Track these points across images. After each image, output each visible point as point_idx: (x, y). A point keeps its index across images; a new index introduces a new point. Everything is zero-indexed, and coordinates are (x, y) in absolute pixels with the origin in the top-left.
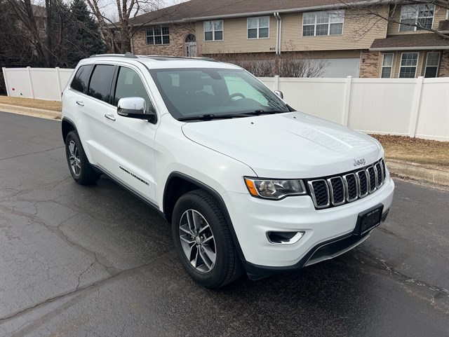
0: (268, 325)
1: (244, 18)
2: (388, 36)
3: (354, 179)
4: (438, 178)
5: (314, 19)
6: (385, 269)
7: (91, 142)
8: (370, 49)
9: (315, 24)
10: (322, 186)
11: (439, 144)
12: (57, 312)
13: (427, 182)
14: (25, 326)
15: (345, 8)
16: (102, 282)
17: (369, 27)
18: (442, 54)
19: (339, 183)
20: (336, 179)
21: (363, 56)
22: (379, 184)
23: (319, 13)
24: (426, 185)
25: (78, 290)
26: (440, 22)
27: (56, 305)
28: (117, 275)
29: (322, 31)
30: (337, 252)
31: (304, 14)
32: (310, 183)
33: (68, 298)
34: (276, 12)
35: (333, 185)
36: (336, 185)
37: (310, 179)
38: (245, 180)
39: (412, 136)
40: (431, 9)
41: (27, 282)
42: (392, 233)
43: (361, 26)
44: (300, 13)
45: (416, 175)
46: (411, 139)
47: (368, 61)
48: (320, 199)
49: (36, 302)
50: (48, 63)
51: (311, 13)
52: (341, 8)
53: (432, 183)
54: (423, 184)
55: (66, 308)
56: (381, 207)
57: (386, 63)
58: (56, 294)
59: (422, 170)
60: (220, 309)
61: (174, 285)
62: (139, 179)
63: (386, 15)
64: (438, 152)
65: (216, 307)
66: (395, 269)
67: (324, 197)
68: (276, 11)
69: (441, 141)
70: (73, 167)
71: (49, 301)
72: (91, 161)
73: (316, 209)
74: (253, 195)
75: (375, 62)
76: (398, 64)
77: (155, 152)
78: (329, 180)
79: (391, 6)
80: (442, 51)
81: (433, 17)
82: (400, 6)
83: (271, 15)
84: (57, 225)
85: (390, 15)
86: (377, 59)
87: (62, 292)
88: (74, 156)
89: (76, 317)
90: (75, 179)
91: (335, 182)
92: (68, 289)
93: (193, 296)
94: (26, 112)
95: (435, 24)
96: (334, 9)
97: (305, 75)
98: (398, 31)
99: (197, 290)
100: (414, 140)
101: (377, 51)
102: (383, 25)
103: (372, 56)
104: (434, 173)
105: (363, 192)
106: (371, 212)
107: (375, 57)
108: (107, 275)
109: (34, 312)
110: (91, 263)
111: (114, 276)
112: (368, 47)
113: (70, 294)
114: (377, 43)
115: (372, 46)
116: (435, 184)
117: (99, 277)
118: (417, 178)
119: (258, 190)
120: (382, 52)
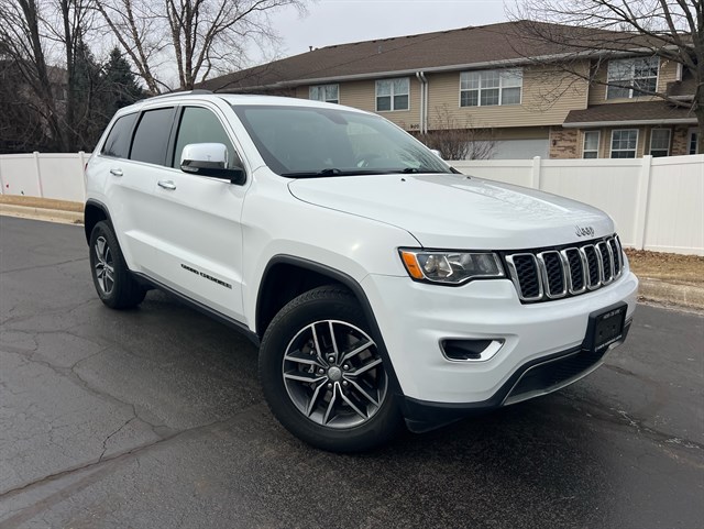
0: (439, 511)
1: (371, 81)
2: (589, 106)
3: (578, 257)
4: (692, 297)
5: (477, 83)
6: (628, 424)
7: (134, 234)
8: (565, 125)
9: (479, 89)
10: (529, 265)
11: (682, 259)
12: (64, 495)
13: (675, 304)
14: (6, 517)
15: (524, 65)
16: (145, 448)
17: (561, 91)
18: (674, 131)
19: (555, 262)
20: (551, 255)
21: (552, 136)
22: (617, 273)
23: (484, 72)
24: (674, 309)
25: (102, 460)
26: (669, 84)
27: (61, 484)
28: (172, 437)
29: (490, 98)
30: (554, 383)
31: (462, 75)
32: (509, 258)
33: (86, 474)
34: (420, 72)
35: (546, 263)
36: (551, 265)
37: (509, 252)
38: (400, 253)
39: (639, 248)
40: (653, 66)
41: (13, 450)
42: (631, 373)
43: (550, 87)
44: (456, 73)
45: (656, 295)
46: (638, 252)
47: (560, 143)
48: (527, 287)
49: (28, 480)
50: (67, 145)
51: (473, 73)
52: (518, 65)
53: (683, 306)
54: (668, 307)
55: (79, 490)
56: (623, 308)
57: (589, 146)
58: (64, 468)
59: (665, 285)
60: (352, 486)
61: (270, 451)
62: (215, 280)
63: (587, 73)
64: (683, 270)
65: (344, 483)
66: (645, 424)
67: (533, 283)
68: (419, 70)
69: (686, 254)
70: (101, 282)
71: (51, 478)
72: (132, 267)
73: (523, 302)
74: (414, 279)
75: (572, 144)
76: (607, 147)
77: (243, 227)
78: (540, 255)
79: (593, 61)
80: (673, 126)
81: (657, 77)
82: (607, 60)
83: (412, 77)
84: (70, 365)
85: (592, 73)
86: (575, 141)
87: (74, 464)
88: (103, 263)
89: (97, 503)
90: (104, 301)
91: (549, 259)
92: (84, 460)
93: (305, 468)
94: (28, 214)
95: (661, 85)
96: (509, 66)
97: (468, 157)
98: (604, 97)
99: (310, 457)
100: (643, 253)
101: (574, 128)
102: (583, 87)
103: (567, 137)
104: (685, 289)
105: (594, 280)
106: (609, 312)
107: (572, 138)
108: (154, 437)
109: (23, 494)
110: (125, 419)
111: (165, 438)
112: (560, 121)
113: (87, 467)
114: (573, 116)
115: (567, 120)
116: (688, 307)
117: (140, 441)
118: (658, 299)
119: (424, 269)
120: (583, 129)
